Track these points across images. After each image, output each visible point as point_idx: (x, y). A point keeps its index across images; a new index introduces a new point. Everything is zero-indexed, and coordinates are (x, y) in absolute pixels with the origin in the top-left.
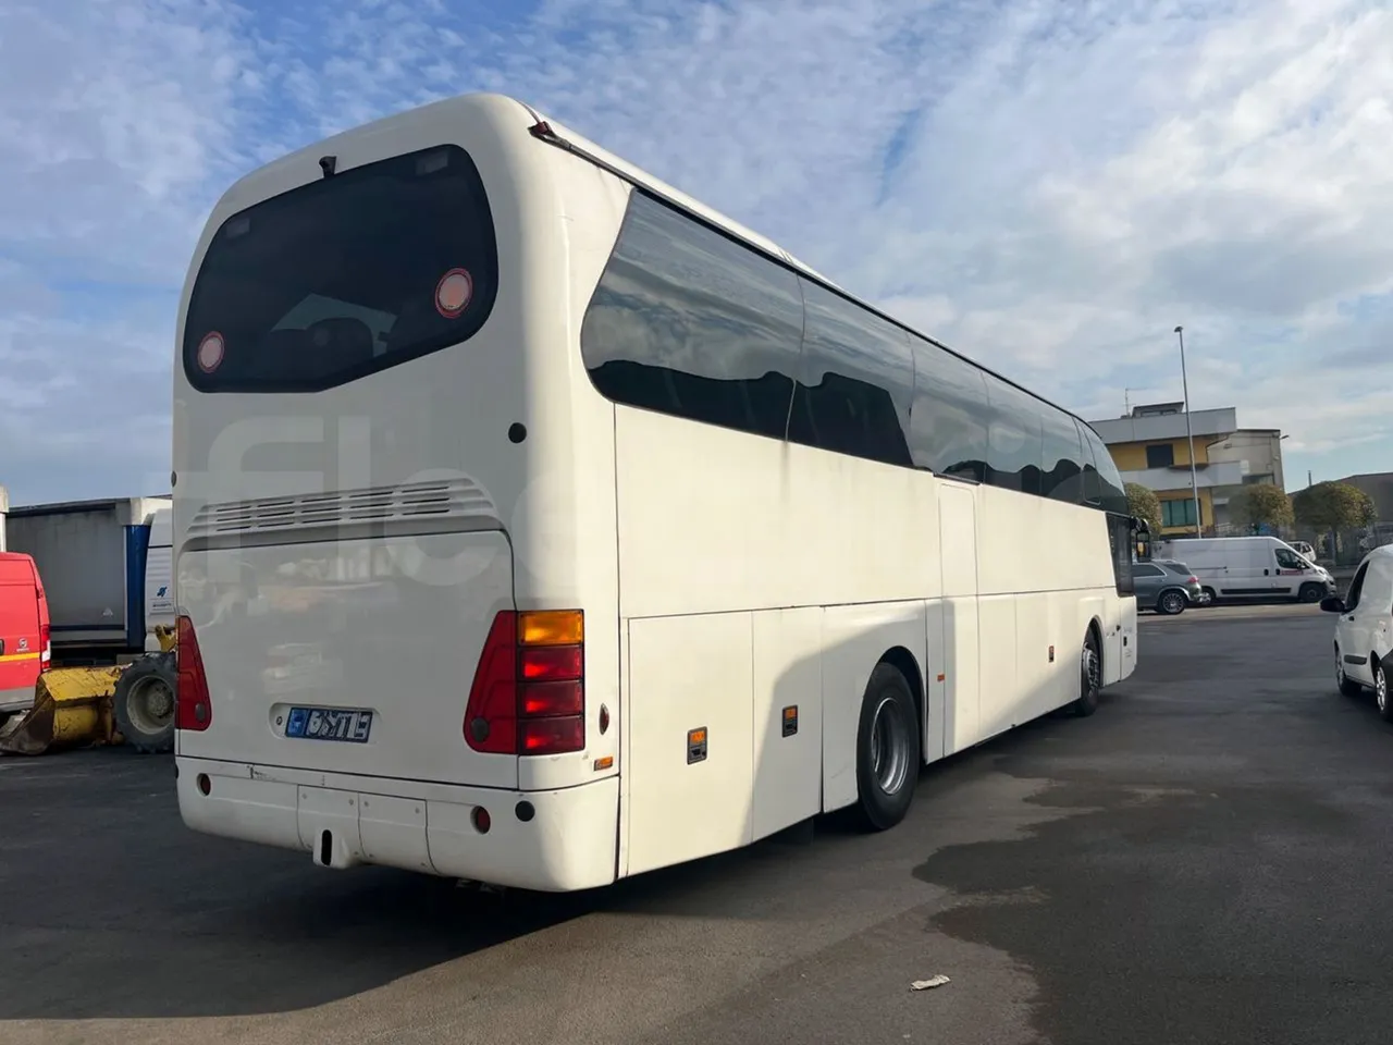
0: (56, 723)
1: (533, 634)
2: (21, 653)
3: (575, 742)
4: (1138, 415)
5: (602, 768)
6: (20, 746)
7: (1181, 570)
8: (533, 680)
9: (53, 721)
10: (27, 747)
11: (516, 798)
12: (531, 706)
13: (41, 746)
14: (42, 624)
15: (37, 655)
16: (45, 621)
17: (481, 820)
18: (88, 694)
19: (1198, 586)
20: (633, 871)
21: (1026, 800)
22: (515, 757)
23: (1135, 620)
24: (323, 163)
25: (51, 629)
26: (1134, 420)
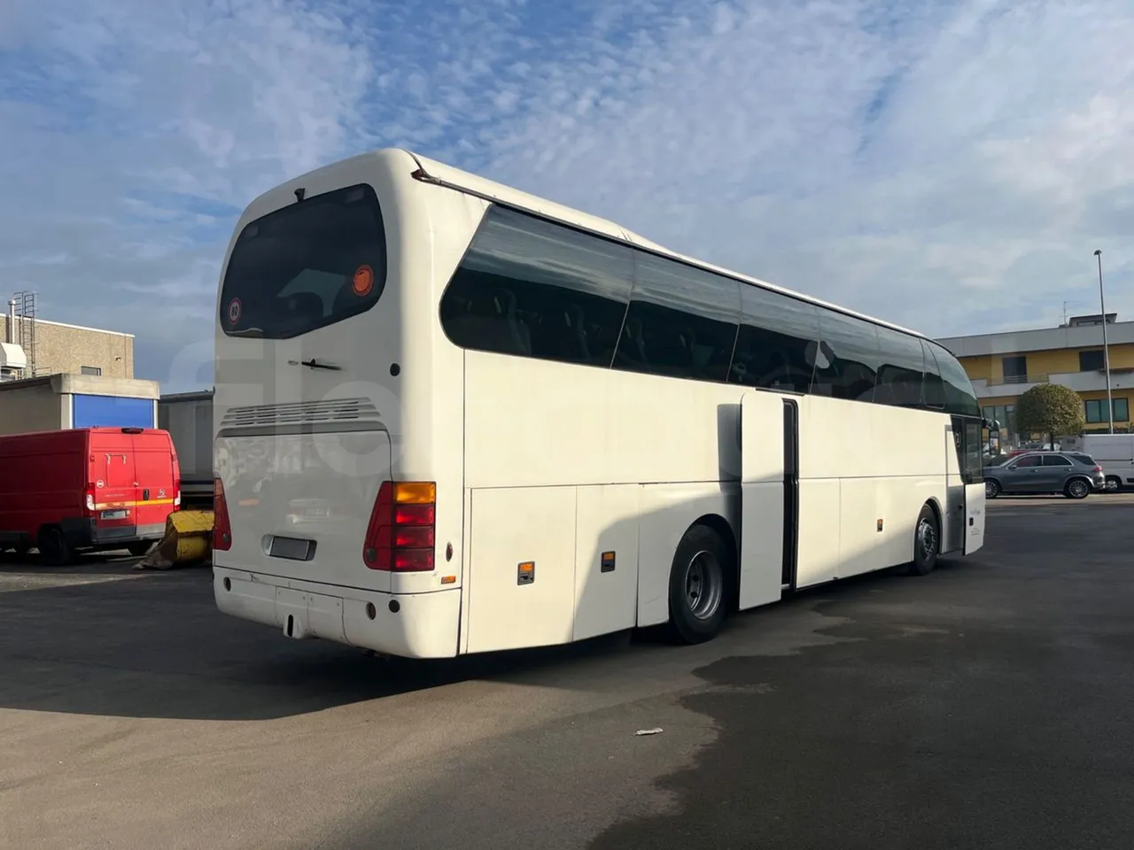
0: (179, 547)
1: (402, 496)
2: (161, 499)
3: (427, 564)
4: (1075, 324)
5: (448, 583)
6: (155, 562)
7: (1087, 461)
8: (401, 525)
9: (176, 546)
10: (159, 564)
11: (389, 598)
12: (399, 541)
13: (168, 563)
14: (175, 479)
15: (171, 501)
16: (177, 477)
17: (371, 610)
18: (201, 529)
19: (1102, 475)
20: (471, 650)
21: (815, 631)
22: (389, 572)
23: (984, 502)
24: (296, 193)
25: (182, 483)
26: (1069, 329)
